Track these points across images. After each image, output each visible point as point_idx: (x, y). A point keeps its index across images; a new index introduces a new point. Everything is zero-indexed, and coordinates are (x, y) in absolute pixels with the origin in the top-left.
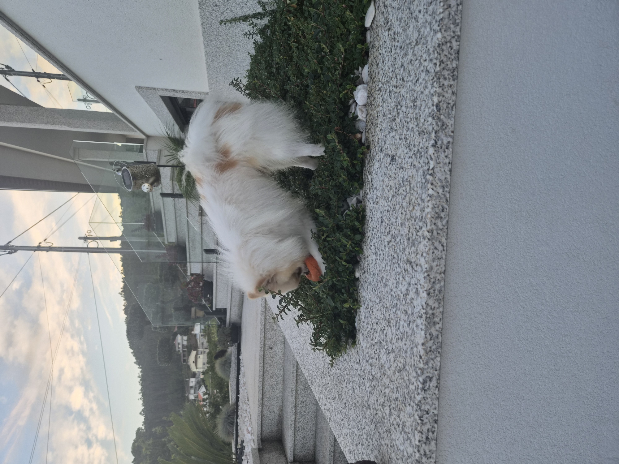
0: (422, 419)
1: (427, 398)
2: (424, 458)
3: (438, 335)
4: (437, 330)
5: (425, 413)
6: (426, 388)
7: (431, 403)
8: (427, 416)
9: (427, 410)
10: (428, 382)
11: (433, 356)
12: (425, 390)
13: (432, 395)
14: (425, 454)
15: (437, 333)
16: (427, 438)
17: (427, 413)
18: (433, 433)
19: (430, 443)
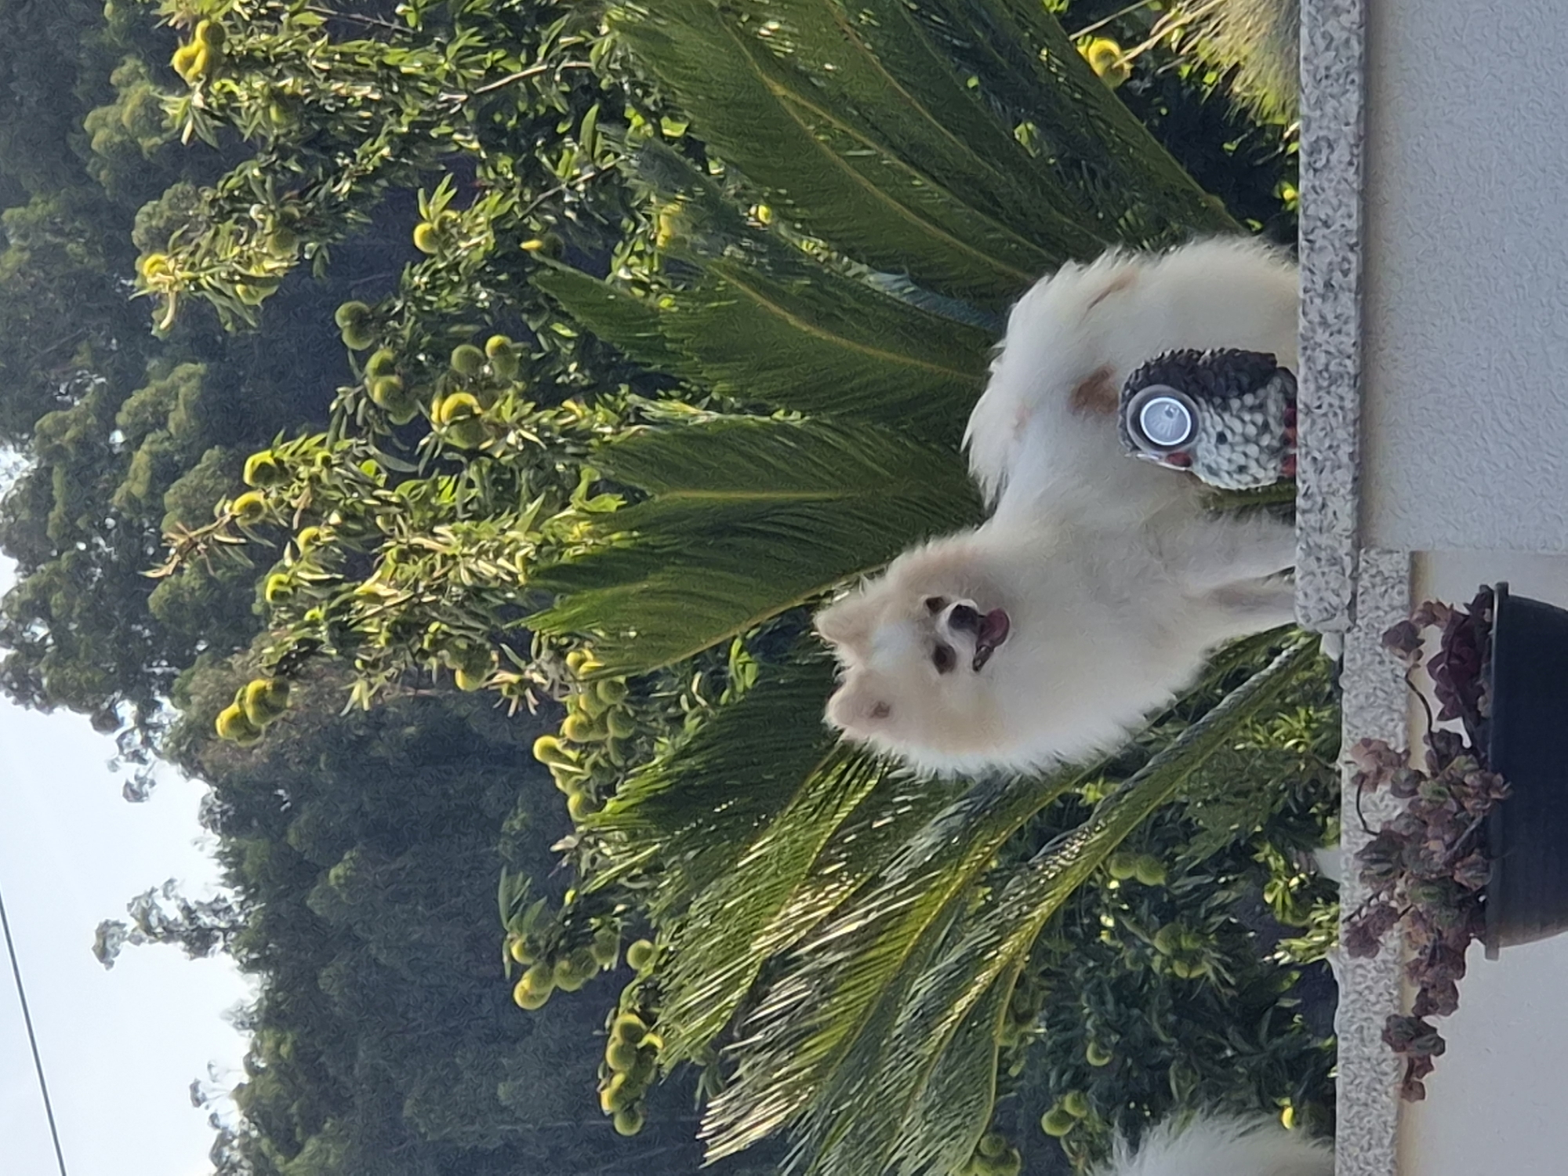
0: (1311, 237)
1: (1323, 190)
2: (1320, 331)
3: (1347, 41)
4: (1343, 28)
5: (1319, 224)
6: (1319, 165)
7: (1335, 202)
8: (1327, 231)
9: (1323, 217)
10: (1325, 151)
11: (1336, 90)
12: (1315, 170)
13: (1339, 182)
14: (1324, 323)
15: (1345, 35)
16: (1328, 285)
17: (1326, 224)
18: (1345, 273)
19: (1336, 298)
